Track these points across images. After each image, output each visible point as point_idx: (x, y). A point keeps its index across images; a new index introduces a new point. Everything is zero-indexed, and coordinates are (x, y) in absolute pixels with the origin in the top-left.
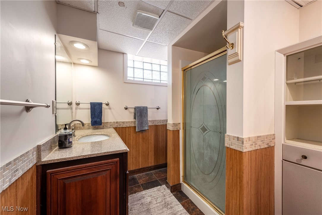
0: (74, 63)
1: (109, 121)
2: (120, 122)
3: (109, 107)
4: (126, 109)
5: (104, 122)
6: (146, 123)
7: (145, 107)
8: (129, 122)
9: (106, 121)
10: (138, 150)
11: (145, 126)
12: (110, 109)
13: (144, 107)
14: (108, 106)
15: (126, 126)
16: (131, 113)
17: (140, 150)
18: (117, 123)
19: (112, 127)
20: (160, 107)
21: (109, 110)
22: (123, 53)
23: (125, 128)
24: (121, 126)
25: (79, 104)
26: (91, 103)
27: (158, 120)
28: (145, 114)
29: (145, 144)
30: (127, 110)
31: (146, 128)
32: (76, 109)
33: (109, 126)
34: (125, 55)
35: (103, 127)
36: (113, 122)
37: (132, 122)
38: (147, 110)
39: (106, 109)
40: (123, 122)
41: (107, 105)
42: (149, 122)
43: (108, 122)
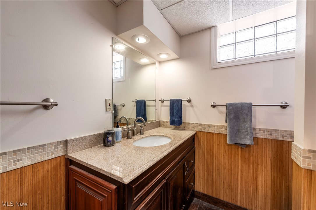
0: (160, 62)
1: (191, 122)
2: (204, 124)
3: (191, 104)
4: (214, 106)
5: (185, 123)
6: (246, 133)
7: (245, 104)
8: (218, 126)
9: (187, 122)
10: (235, 174)
11: (245, 138)
12: (192, 106)
13: (243, 105)
14: (189, 103)
15: (213, 132)
16: (221, 113)
17: (238, 175)
18: (200, 125)
19: (194, 130)
20: (289, 103)
21: (191, 108)
22: (210, 28)
23: (211, 134)
24: (206, 131)
25: (163, 101)
26: (171, 100)
27: (286, 131)
28: (245, 116)
29: (249, 169)
30: (215, 109)
31: (248, 142)
32: (161, 106)
33: (191, 128)
34: (213, 29)
35: (185, 128)
36: (196, 124)
37: (223, 126)
38: (252, 110)
39: (188, 106)
40: (209, 126)
41: (189, 101)
42: (258, 131)
43: (189, 123)
